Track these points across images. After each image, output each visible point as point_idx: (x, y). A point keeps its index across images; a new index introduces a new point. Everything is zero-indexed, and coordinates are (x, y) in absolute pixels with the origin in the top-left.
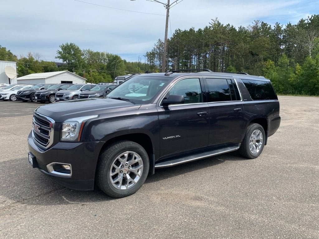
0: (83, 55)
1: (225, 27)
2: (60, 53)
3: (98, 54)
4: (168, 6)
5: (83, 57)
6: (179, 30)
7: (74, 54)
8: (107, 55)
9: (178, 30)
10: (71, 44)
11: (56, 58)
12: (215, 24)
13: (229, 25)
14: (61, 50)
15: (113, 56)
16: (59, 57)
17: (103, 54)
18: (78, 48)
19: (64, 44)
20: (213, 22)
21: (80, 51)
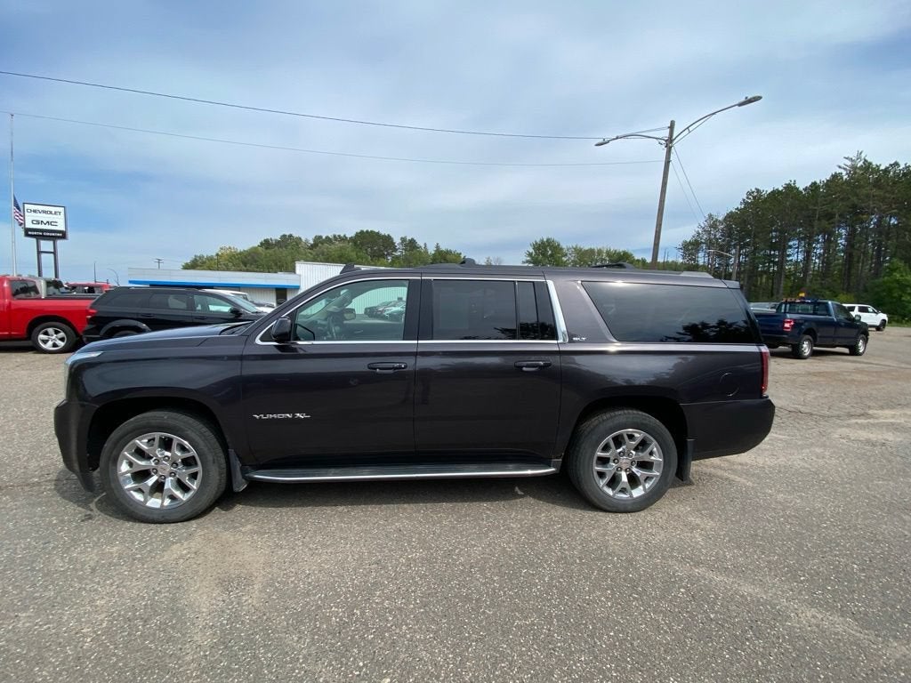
0: (566, 255)
1: (886, 171)
2: (530, 255)
3: (591, 251)
4: (669, 142)
5: (564, 259)
6: (758, 191)
7: (551, 255)
8: (608, 253)
9: (753, 190)
10: (548, 240)
11: (524, 262)
12: (854, 168)
13: (896, 164)
14: (531, 250)
15: (619, 253)
16: (527, 262)
17: (600, 252)
18: (559, 245)
19: (538, 241)
20: (849, 163)
21: (562, 249)
